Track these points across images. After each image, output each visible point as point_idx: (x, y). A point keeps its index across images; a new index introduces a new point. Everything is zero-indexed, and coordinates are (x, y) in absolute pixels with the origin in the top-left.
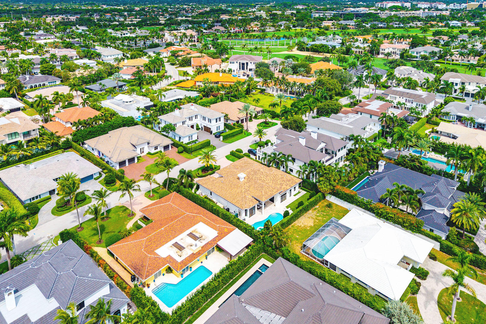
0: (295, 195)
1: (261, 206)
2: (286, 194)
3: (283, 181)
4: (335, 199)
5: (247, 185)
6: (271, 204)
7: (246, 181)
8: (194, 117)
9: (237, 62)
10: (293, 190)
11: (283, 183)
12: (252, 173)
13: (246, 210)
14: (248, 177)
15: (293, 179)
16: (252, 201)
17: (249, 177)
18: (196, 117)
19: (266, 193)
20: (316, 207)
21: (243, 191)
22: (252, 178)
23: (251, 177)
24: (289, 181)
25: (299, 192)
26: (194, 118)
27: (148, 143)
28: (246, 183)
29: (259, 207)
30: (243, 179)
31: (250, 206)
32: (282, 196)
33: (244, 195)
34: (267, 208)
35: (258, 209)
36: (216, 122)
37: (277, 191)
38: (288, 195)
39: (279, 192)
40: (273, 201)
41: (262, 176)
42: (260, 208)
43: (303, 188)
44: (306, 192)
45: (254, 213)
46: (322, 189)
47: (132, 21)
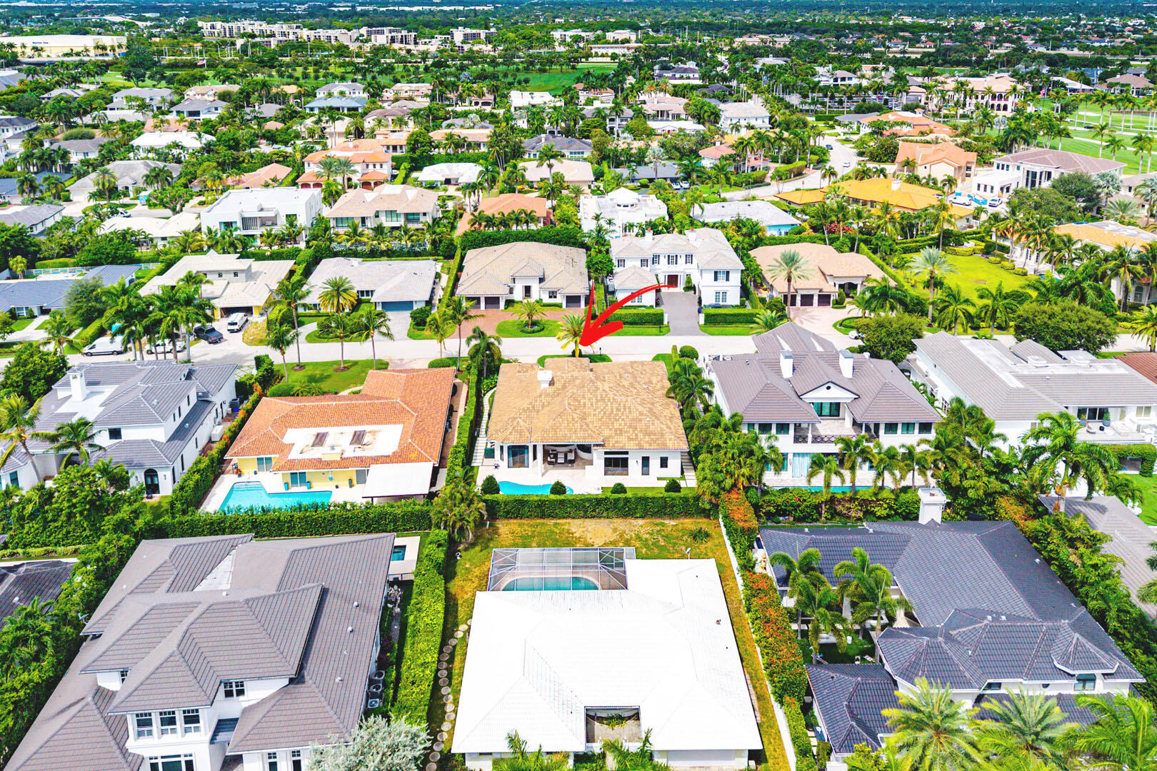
3: (630, 427)
5: (546, 400)
9: (1018, 168)
10: (654, 462)
11: (627, 432)
12: (578, 382)
15: (662, 435)
17: (563, 388)
18: (689, 258)
20: (667, 522)
23: (566, 390)
24: (649, 434)
26: (681, 260)
27: (541, 280)
28: (547, 396)
32: (607, 458)
36: (716, 279)
38: (633, 465)
47: (904, 52)
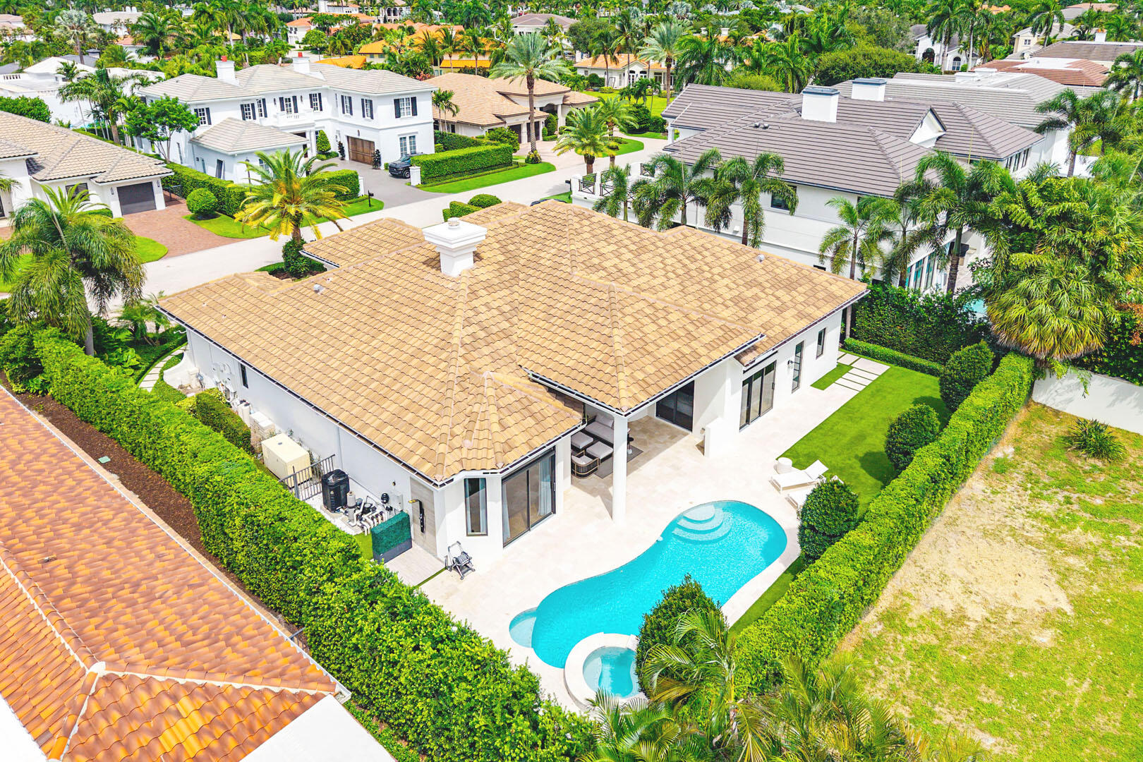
0: (821, 384)
1: (600, 451)
2: (771, 368)
3: (749, 285)
4: (1120, 396)
5: (499, 298)
6: (674, 437)
7: (485, 273)
8: (307, 101)
10: (811, 349)
11: (756, 298)
12: (538, 231)
13: (474, 486)
14: (504, 249)
16: (526, 407)
17: (511, 257)
18: (316, 100)
19: (642, 348)
20: (998, 453)
21: (459, 334)
22: (535, 261)
23: (524, 257)
24: (790, 285)
25: (841, 369)
26: (304, 105)
28: (489, 287)
29: (583, 461)
30: (468, 262)
31: (509, 446)
32: (749, 382)
33: (460, 368)
34: (650, 468)
35: (576, 471)
36: (398, 115)
37: (724, 341)
38: (783, 374)
39: (735, 344)
40: (686, 422)
41: (607, 249)
42: (591, 469)
43: (863, 344)
44: (882, 368)
45: (545, 506)
46: (1032, 330)
